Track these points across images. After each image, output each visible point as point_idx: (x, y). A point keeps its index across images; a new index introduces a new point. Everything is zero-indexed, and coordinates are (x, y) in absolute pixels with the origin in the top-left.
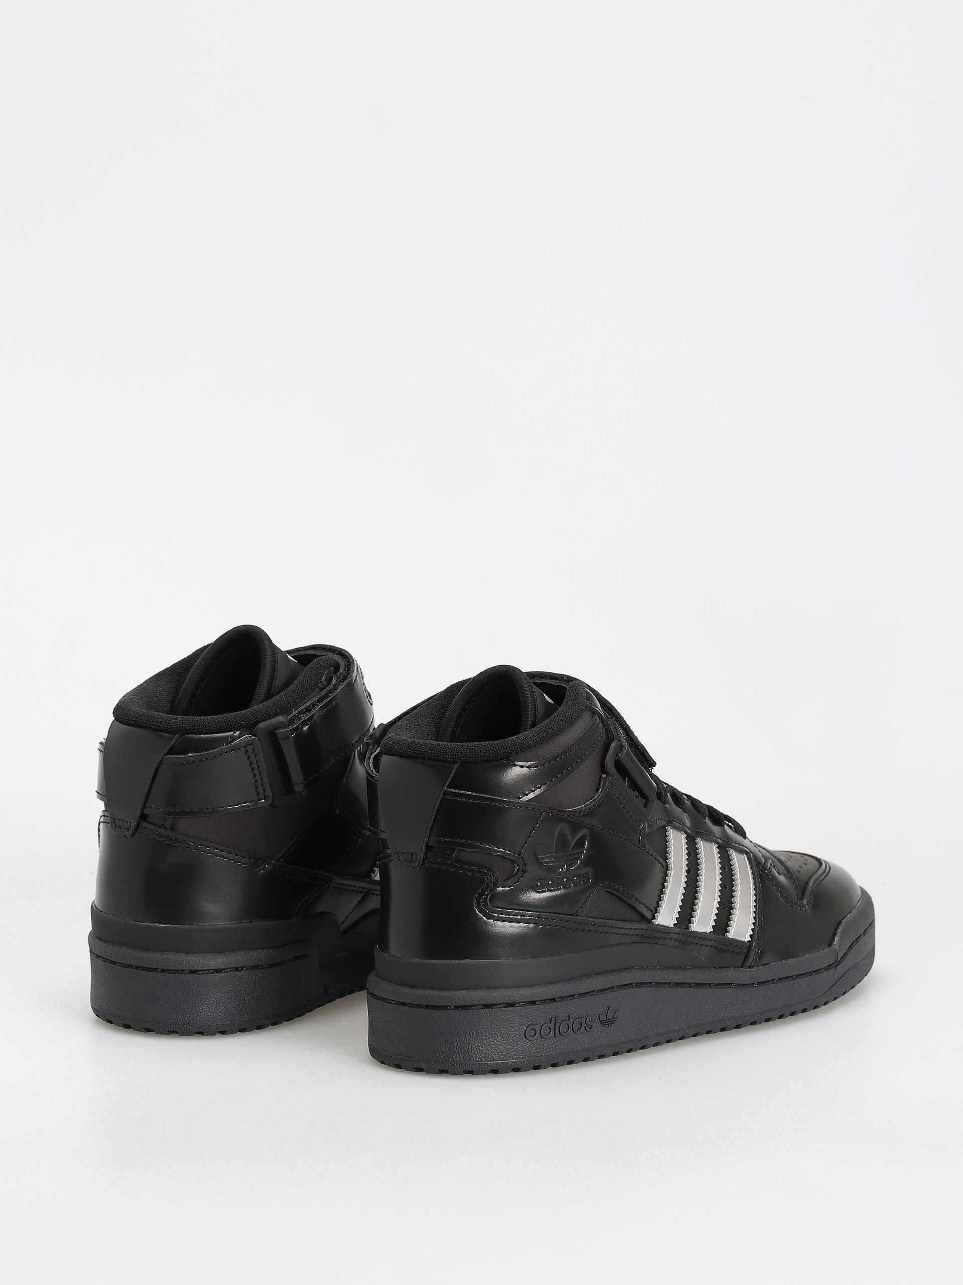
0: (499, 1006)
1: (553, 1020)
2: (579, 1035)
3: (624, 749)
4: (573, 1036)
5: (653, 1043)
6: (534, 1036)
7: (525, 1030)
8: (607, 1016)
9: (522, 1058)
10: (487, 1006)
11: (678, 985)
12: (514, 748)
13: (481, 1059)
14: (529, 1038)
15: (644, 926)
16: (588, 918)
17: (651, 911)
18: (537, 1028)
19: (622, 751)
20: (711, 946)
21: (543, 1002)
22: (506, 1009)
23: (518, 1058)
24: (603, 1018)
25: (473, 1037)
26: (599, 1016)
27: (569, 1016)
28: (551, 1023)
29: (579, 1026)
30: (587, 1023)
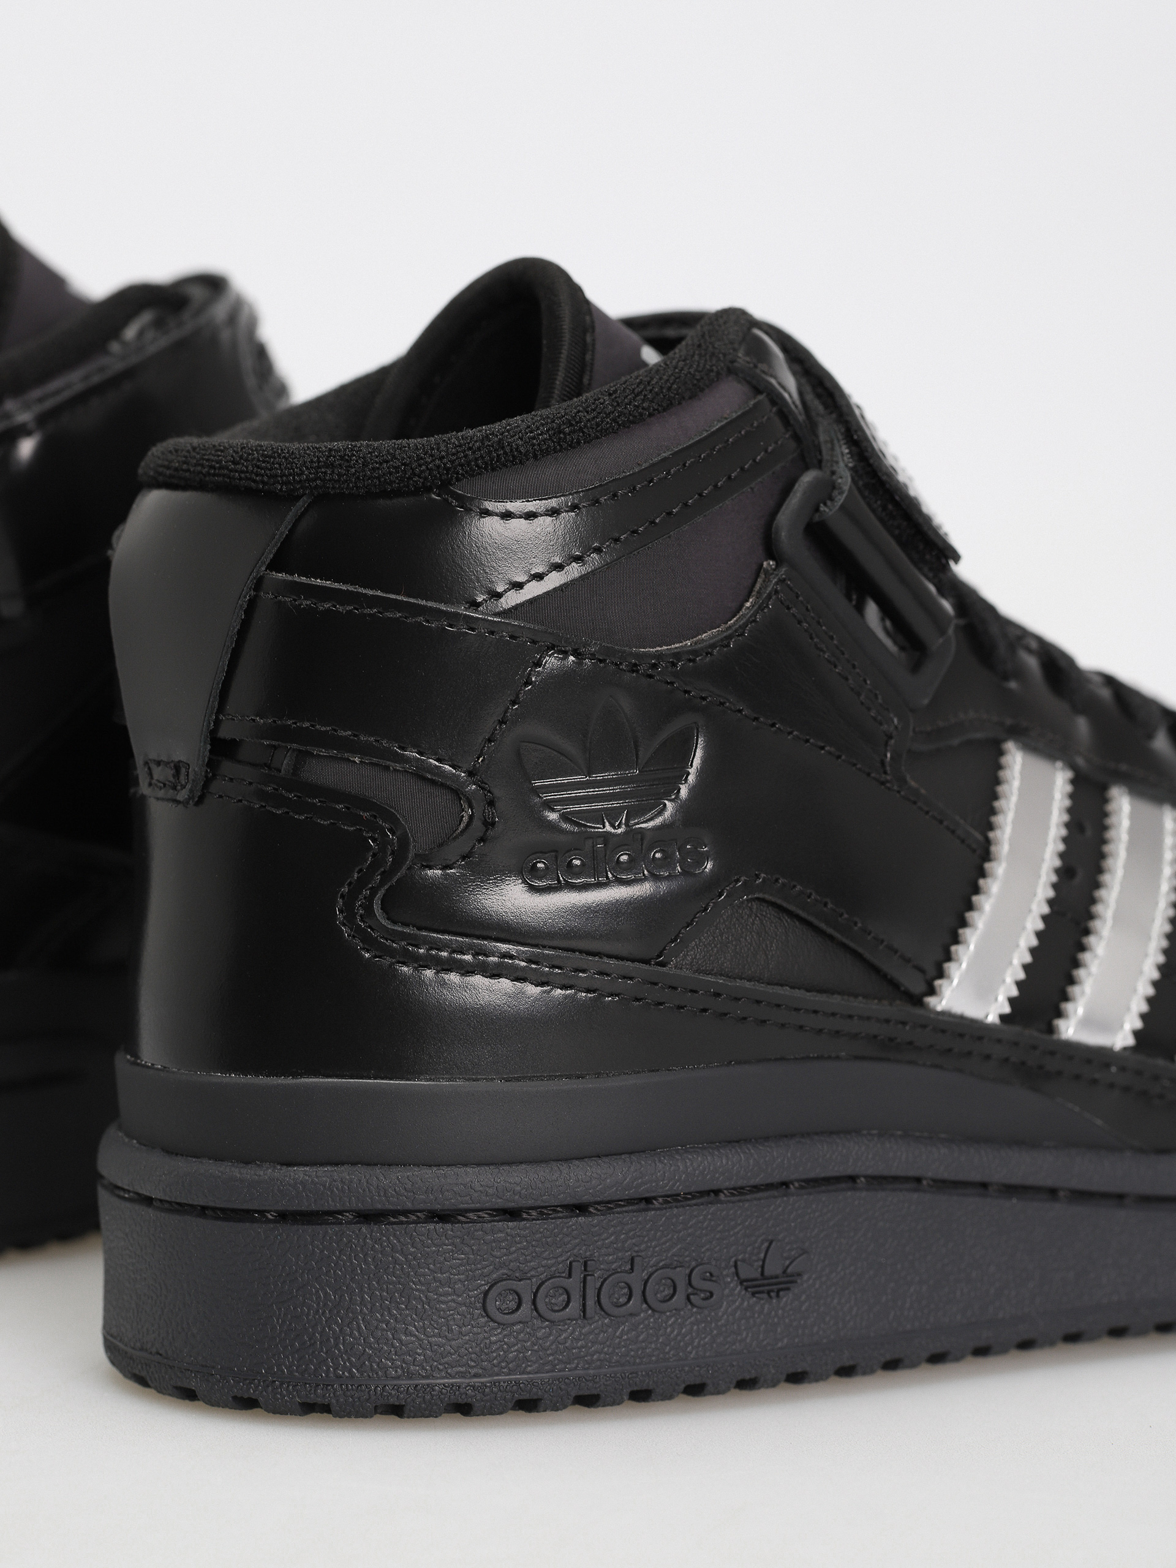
0: (403, 1219)
1: (578, 1268)
2: (669, 1318)
3: (835, 493)
4: (647, 1318)
5: (926, 1354)
6: (513, 1312)
7: (486, 1293)
8: (763, 1267)
9: (476, 1376)
10: (368, 1217)
11: (1011, 1190)
12: (466, 456)
13: (350, 1372)
14: (499, 1317)
15: (897, 1009)
16: (696, 975)
17: (922, 971)
18: (525, 1289)
19: (832, 499)
20: (1127, 1089)
21: (544, 1211)
22: (423, 1228)
23: (462, 1375)
24: (746, 1272)
25: (325, 1305)
26: (736, 1266)
27: (632, 1260)
28: (570, 1276)
29: (668, 1292)
30: (694, 1282)
